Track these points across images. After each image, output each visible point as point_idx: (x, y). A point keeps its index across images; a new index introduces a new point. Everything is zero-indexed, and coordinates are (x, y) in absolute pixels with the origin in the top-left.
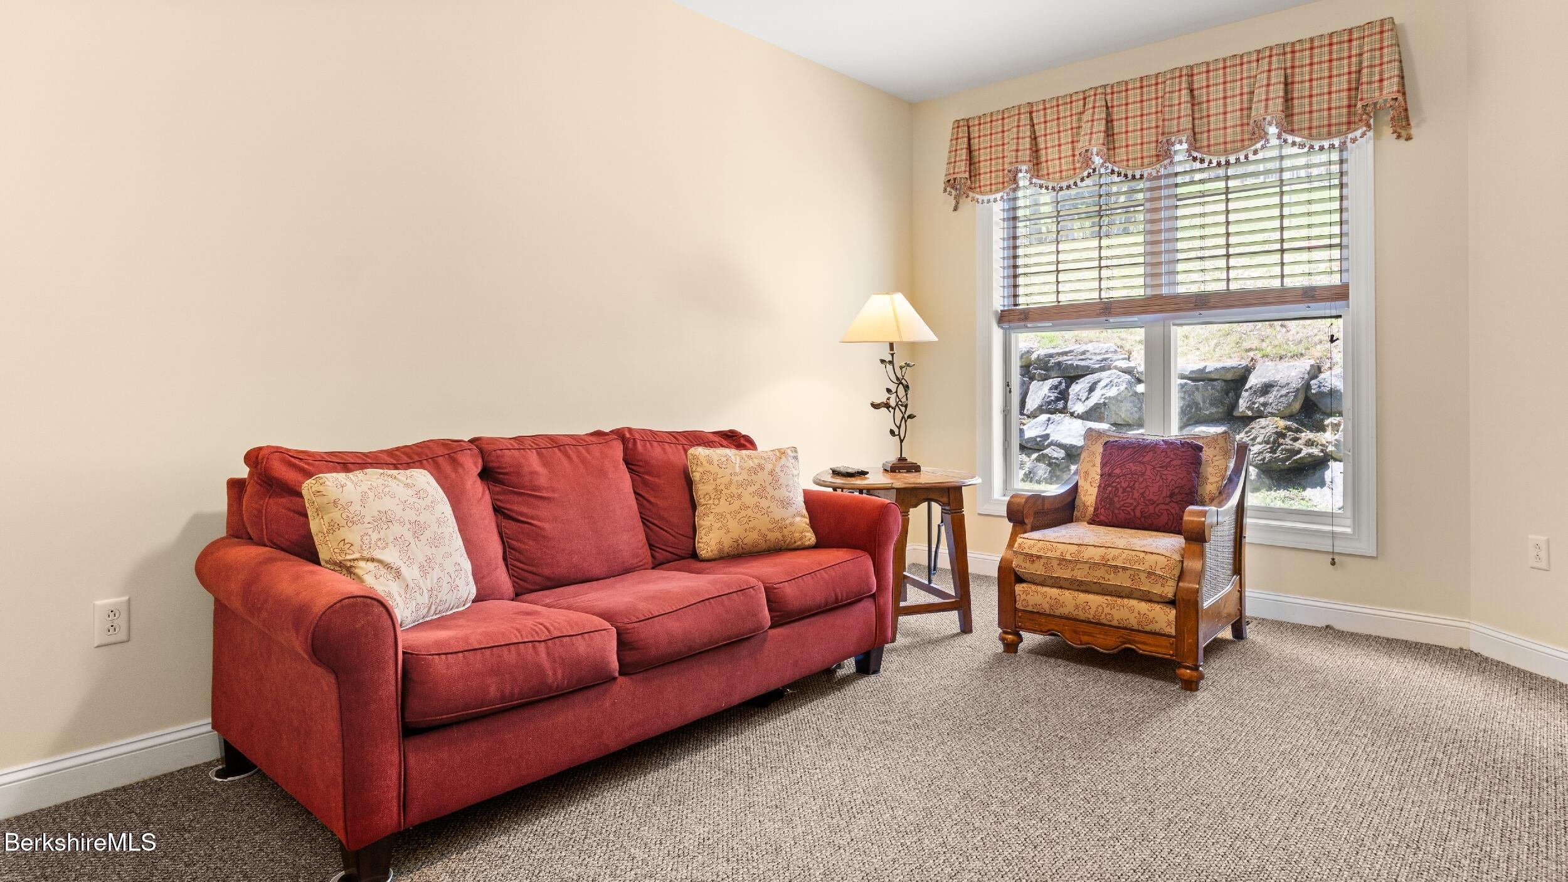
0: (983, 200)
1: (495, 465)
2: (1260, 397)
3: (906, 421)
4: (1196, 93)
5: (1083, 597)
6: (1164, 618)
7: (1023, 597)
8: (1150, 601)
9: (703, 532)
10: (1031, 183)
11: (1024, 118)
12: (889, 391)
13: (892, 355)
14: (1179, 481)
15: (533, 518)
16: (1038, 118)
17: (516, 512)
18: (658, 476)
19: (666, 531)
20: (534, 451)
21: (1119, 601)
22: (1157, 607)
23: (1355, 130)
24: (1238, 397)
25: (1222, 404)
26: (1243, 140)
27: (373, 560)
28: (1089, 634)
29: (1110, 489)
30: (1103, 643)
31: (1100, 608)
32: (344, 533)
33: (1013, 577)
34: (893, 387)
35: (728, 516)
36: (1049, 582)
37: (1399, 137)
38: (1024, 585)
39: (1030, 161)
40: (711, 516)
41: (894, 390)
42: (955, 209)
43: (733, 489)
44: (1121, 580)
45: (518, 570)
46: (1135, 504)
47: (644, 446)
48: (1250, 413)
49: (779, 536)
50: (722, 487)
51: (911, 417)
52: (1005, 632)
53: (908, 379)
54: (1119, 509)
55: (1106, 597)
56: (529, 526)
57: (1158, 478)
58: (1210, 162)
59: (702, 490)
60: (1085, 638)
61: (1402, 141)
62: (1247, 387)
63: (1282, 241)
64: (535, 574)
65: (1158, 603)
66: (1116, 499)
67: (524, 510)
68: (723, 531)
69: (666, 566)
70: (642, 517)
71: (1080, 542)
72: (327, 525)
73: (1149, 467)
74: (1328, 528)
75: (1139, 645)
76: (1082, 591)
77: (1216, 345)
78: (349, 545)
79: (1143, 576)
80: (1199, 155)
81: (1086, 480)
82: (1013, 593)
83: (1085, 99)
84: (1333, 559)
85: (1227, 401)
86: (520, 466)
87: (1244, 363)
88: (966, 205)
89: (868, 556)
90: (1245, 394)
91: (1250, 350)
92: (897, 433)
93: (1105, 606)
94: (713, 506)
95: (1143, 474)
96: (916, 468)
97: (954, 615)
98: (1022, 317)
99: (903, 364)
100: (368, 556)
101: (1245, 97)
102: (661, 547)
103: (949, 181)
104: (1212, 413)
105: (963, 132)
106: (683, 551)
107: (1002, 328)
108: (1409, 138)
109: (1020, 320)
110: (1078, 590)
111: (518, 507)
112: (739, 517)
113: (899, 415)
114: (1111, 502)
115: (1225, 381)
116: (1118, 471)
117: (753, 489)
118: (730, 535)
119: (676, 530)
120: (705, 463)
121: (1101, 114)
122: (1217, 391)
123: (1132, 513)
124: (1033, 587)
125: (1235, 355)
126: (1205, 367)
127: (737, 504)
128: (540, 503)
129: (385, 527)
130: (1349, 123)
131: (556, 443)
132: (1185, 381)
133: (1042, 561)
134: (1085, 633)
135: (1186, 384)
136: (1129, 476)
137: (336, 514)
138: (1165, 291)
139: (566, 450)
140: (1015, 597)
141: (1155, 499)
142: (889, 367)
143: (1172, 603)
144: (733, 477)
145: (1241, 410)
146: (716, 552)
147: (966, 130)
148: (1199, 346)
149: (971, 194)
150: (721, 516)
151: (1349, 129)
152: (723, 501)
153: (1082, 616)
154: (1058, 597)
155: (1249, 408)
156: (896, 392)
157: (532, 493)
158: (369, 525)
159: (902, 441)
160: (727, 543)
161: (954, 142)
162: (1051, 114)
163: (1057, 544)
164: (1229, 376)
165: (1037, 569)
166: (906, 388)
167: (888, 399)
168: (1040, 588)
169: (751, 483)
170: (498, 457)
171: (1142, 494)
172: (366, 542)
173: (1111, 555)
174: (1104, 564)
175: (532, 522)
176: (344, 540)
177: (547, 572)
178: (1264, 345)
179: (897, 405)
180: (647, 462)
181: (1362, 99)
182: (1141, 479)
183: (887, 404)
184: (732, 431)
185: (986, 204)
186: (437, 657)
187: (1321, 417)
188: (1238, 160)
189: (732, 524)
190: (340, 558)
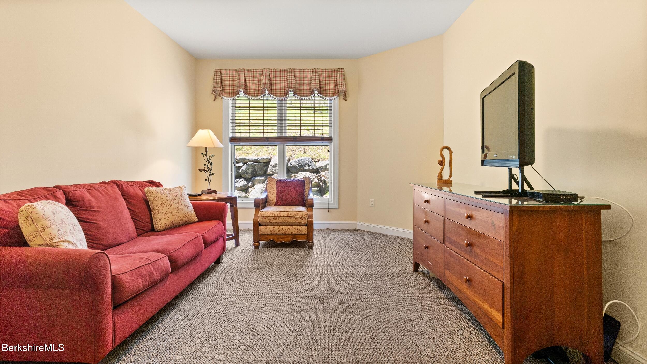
0: (226, 99)
1: (72, 198)
2: (275, 168)
3: (211, 176)
4: (296, 77)
5: (281, 227)
6: (304, 230)
7: (262, 230)
8: (300, 225)
9: (158, 220)
10: (244, 96)
11: (242, 74)
12: (205, 165)
13: (206, 152)
14: (301, 191)
15: (94, 220)
16: (247, 74)
17: (85, 218)
18: (134, 200)
19: (141, 222)
20: (86, 191)
21: (292, 227)
22: (303, 227)
23: (336, 96)
24: (268, 168)
25: (263, 170)
26: (308, 94)
27: (66, 241)
28: (283, 238)
29: (281, 195)
30: (287, 240)
31: (286, 230)
32: (50, 230)
33: (258, 224)
34: (207, 163)
35: (168, 213)
36: (270, 224)
37: (344, 100)
38: (262, 226)
39: (244, 88)
40: (161, 214)
41: (207, 165)
42: (214, 100)
43: (169, 202)
44: (293, 221)
45: (92, 244)
46: (289, 199)
47: (126, 187)
48: (271, 173)
49: (186, 218)
50: (164, 202)
51: (213, 174)
52: (254, 243)
53: (212, 161)
54: (284, 200)
55: (288, 226)
56: (93, 224)
57: (295, 190)
58: (299, 98)
59: (155, 204)
60: (281, 240)
61: (345, 101)
62: (270, 165)
63: (315, 123)
64: (100, 244)
65: (303, 226)
66: (283, 198)
67: (90, 217)
68: (167, 219)
69: (141, 235)
70: (132, 218)
71: (279, 211)
72: (40, 227)
73: (292, 188)
74: (328, 202)
75: (297, 239)
76: (280, 226)
77: (260, 151)
78: (53, 236)
79: (299, 218)
80: (296, 96)
81: (270, 193)
82: (258, 231)
83: (262, 71)
84: (329, 210)
85: (264, 169)
86: (83, 197)
87: (269, 157)
88: (219, 100)
89: (221, 222)
90: (270, 167)
91: (271, 153)
92: (208, 180)
93: (287, 229)
94: (161, 210)
95: (290, 190)
96: (215, 192)
97: (233, 241)
98: (239, 140)
99: (210, 155)
100: (64, 240)
101: (309, 81)
102: (139, 228)
103: (214, 90)
104: (260, 173)
105: (219, 74)
106: (148, 229)
107: (231, 143)
108: (346, 100)
109: (238, 141)
110: (279, 226)
111: (87, 216)
112: (172, 213)
113: (208, 173)
114: (282, 199)
115: (264, 163)
116: (283, 189)
117: (175, 202)
118: (170, 220)
119: (144, 221)
120: (154, 193)
121: (268, 77)
122: (262, 166)
123: (288, 202)
124: (265, 227)
125: (266, 154)
126: (258, 158)
127: (171, 208)
128: (95, 213)
129: (64, 226)
130: (334, 94)
131: (94, 187)
132: (252, 163)
133: (268, 218)
134: (281, 238)
135: (252, 164)
136: (287, 190)
137: (44, 222)
138: (284, 135)
139: (98, 189)
140: (259, 231)
141: (295, 196)
142: (205, 156)
143: (306, 225)
144: (168, 198)
145: (269, 172)
146: (164, 227)
147: (219, 73)
148: (255, 151)
149: (221, 96)
150: (165, 213)
151: (334, 95)
152: (165, 207)
153: (281, 233)
154: (273, 228)
155: (271, 171)
156: (208, 165)
157: (91, 210)
158: (59, 226)
159: (209, 183)
160: (169, 223)
161: (216, 76)
162: (251, 74)
163: (273, 212)
164: (265, 161)
165: (267, 221)
166: (211, 164)
167: (205, 168)
168: (267, 227)
169: (175, 200)
170: (73, 194)
171: (291, 196)
172: (60, 233)
173: (290, 214)
174: (288, 217)
175: (94, 222)
176: (51, 234)
177: (104, 243)
178: (274, 152)
179: (208, 170)
180: (128, 194)
181: (337, 88)
182: (290, 191)
183: (205, 169)
184: (152, 181)
185: (227, 100)
186: (122, 275)
187: (291, 174)
188: (307, 99)
189: (170, 216)
190: (50, 242)
